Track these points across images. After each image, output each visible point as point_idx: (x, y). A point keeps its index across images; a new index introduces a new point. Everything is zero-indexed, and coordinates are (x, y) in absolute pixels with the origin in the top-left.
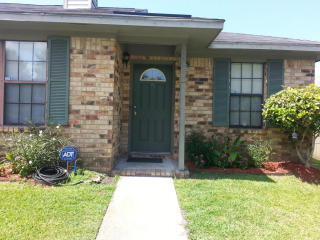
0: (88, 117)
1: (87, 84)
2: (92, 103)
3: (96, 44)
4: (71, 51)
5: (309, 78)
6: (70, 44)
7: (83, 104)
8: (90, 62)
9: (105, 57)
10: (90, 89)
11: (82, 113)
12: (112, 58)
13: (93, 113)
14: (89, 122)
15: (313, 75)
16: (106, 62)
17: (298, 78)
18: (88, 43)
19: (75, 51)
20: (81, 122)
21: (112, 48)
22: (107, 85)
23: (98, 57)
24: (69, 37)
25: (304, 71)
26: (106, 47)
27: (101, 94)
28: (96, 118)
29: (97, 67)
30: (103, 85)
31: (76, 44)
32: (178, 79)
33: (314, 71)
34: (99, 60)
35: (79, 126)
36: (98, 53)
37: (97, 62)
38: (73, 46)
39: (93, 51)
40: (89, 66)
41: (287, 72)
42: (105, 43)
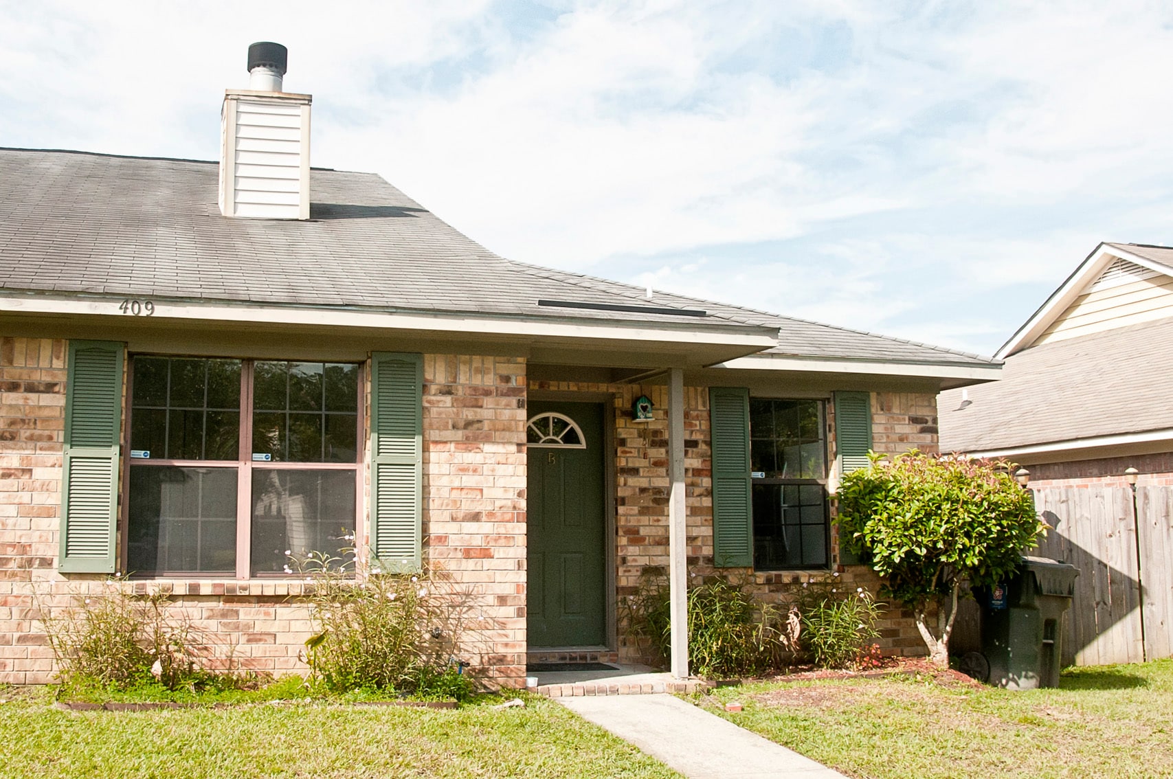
0: (468, 553)
1: (463, 470)
2: (476, 517)
3: (481, 371)
4: (425, 388)
5: (928, 437)
6: (423, 371)
7: (453, 519)
8: (469, 414)
9: (504, 401)
10: (469, 480)
11: (454, 541)
12: (520, 405)
13: (477, 542)
14: (470, 564)
15: (934, 431)
16: (506, 414)
17: (902, 439)
18: (463, 369)
19: (433, 389)
20: (452, 566)
21: (519, 381)
22: (510, 469)
23: (488, 402)
24: (420, 354)
25: (914, 420)
26: (507, 379)
27: (498, 493)
28: (486, 554)
29: (486, 426)
30: (501, 469)
31: (436, 372)
32: (623, 442)
33: (935, 420)
34: (489, 410)
35: (446, 577)
36: (487, 393)
37: (486, 413)
38: (429, 376)
39: (475, 389)
40: (468, 424)
41: (879, 424)
42: (504, 369)
